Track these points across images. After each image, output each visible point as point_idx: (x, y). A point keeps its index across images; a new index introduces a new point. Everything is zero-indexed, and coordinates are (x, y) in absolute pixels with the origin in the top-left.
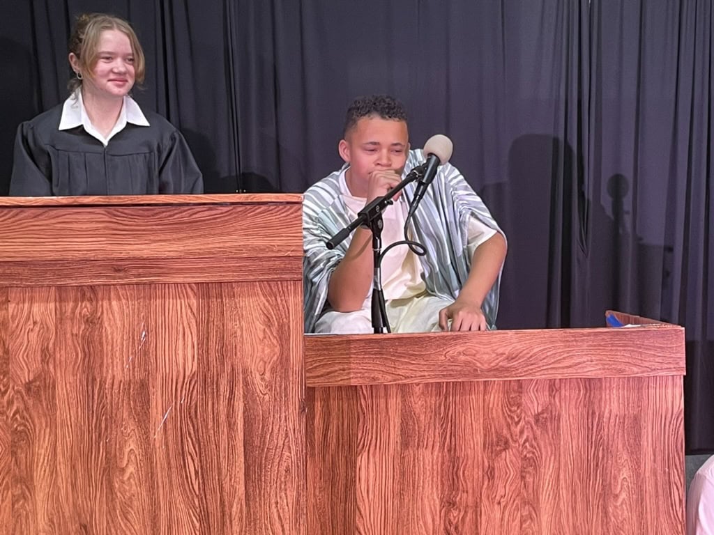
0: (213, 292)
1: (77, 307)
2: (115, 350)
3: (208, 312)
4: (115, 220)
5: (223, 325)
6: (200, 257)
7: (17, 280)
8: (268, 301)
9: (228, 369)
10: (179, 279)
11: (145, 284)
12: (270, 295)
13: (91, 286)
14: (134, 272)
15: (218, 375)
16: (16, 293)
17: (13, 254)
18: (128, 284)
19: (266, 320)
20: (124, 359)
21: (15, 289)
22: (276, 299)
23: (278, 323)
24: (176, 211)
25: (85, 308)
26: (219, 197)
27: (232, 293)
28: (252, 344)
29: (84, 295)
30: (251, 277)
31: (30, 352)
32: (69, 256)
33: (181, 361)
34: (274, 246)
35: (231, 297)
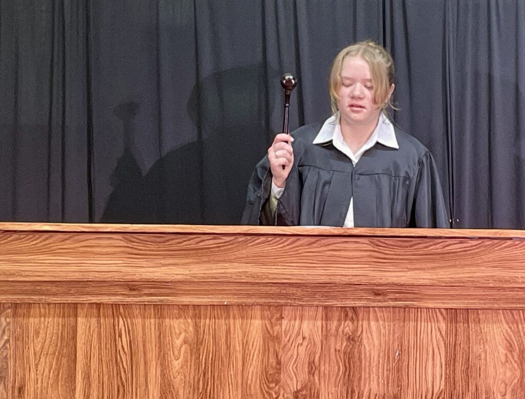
0: (461, 317)
1: (340, 325)
2: (372, 366)
3: (456, 335)
4: (377, 250)
5: (469, 348)
6: (451, 285)
7: (291, 299)
8: (510, 328)
9: (472, 388)
10: (431, 305)
11: (400, 307)
12: (513, 323)
13: (353, 307)
14: (392, 296)
15: (463, 394)
16: (289, 310)
17: (289, 277)
18: (385, 307)
19: (508, 345)
20: (380, 374)
21: (288, 308)
22: (518, 327)
23: (519, 348)
24: (431, 243)
25: (348, 327)
26: (471, 232)
27: (478, 320)
28: (495, 367)
29: (347, 315)
30: (496, 306)
31: (299, 365)
32: (337, 279)
34: (518, 277)
35: (476, 323)
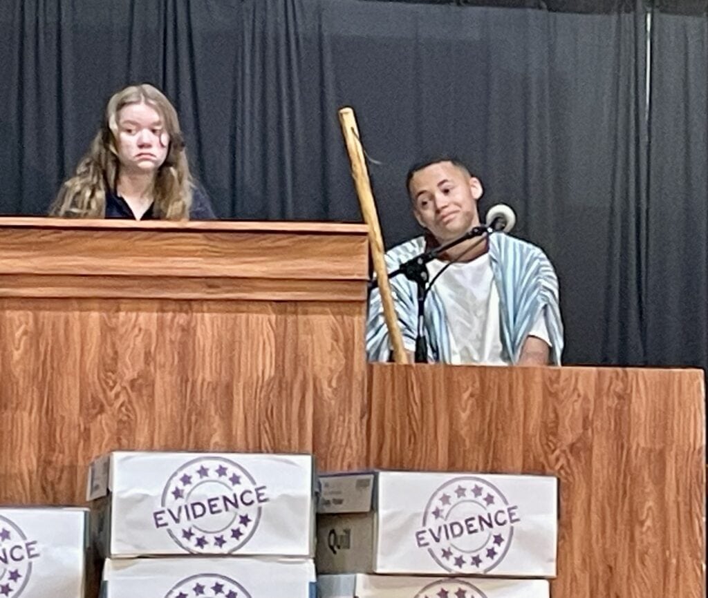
1: (175, 317)
5: (297, 338)
8: (336, 318)
12: (339, 314)
13: (187, 299)
19: (334, 335)
22: (343, 318)
23: (344, 338)
25: (182, 318)
28: (322, 356)
29: (181, 308)
33: (260, 368)
35: (304, 315)
